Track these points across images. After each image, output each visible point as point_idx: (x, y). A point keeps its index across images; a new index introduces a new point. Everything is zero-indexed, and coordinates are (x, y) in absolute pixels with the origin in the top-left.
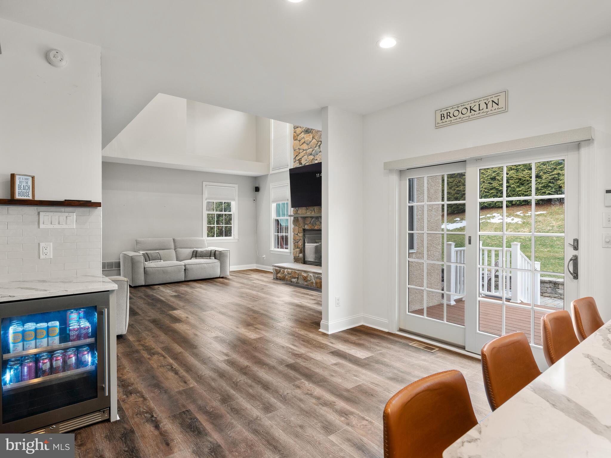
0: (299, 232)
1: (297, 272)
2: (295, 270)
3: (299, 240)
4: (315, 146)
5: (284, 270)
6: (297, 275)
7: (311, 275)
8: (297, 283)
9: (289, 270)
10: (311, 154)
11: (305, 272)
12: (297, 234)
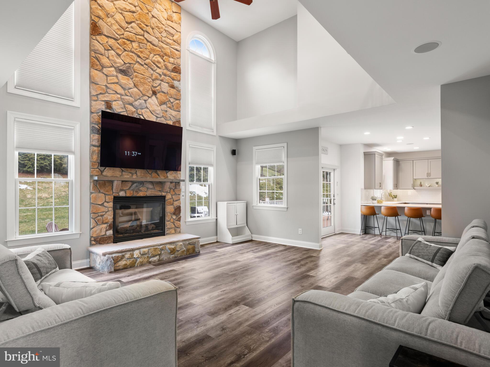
0: (105, 201)
1: (158, 247)
2: (154, 246)
3: (106, 212)
4: (138, 97)
5: (131, 252)
6: (159, 251)
7: (181, 243)
8: (159, 260)
9: (142, 250)
10: (131, 104)
11: (171, 243)
12: (102, 205)
